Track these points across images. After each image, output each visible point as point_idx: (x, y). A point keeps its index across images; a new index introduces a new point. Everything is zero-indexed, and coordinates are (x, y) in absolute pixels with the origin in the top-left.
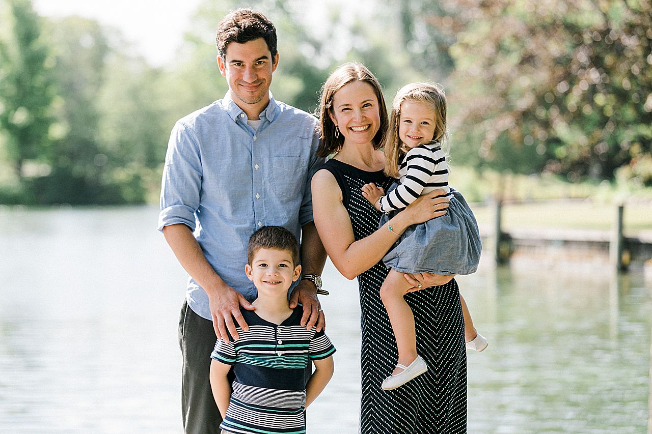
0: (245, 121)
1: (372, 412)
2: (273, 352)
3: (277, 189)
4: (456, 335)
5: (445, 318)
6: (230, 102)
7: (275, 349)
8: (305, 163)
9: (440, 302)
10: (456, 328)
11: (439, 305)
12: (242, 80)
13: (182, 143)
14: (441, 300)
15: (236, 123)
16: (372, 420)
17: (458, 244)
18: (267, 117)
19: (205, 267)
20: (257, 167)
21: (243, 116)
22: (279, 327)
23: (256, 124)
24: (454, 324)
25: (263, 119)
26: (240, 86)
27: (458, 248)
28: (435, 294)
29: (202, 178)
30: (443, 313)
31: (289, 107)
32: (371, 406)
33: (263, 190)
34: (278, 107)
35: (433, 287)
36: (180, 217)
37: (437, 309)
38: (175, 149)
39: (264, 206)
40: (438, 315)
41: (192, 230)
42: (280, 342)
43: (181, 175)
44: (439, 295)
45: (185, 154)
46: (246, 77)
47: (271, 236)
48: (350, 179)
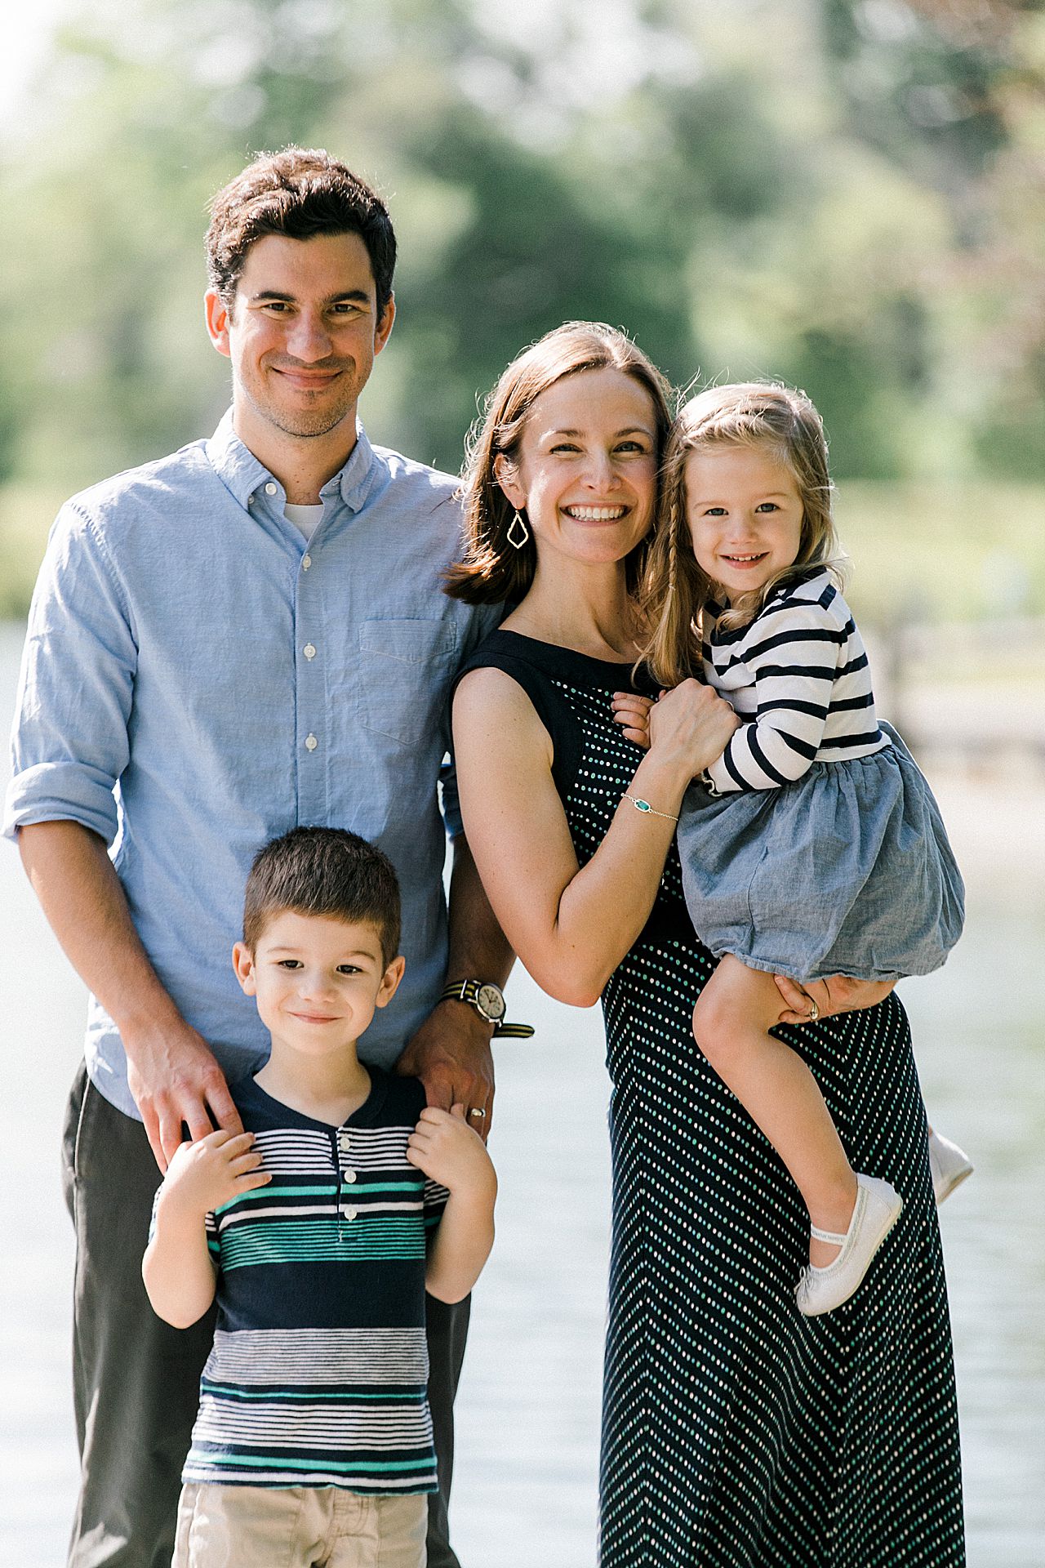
0: (278, 507)
1: (647, 1403)
2: (330, 1209)
3: (372, 721)
4: (908, 1161)
5: (874, 1109)
6: (234, 446)
7: (335, 1200)
8: (458, 640)
9: (862, 1060)
10: (906, 1140)
11: (859, 1069)
12: (282, 355)
13: (73, 571)
14: (864, 1054)
15: (250, 512)
16: (647, 1428)
17: (921, 886)
18: (345, 497)
19: (130, 958)
20: (309, 651)
21: (272, 489)
22: (342, 1132)
23: (310, 517)
24: (900, 1129)
25: (330, 504)
26: (273, 375)
27: (921, 896)
28: (847, 1038)
29: (134, 679)
30: (869, 1095)
31: (414, 467)
32: (646, 1382)
33: (328, 725)
34: (383, 464)
35: (843, 1016)
36: (62, 800)
37: (853, 1082)
38: (53, 596)
39: (327, 775)
40: (855, 1102)
41: (103, 842)
42: (350, 1176)
43: (70, 669)
44: (858, 1041)
45: (80, 605)
46: (299, 344)
47: (322, 876)
48: (573, 691)
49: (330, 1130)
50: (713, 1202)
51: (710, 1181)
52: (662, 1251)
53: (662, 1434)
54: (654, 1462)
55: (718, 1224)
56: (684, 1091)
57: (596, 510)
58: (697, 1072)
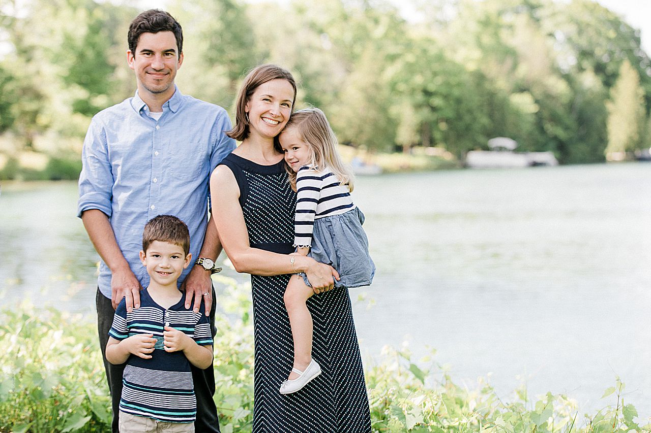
2: (161, 333)
7: (162, 331)
18: (171, 108)
20: (157, 153)
22: (167, 311)
25: (166, 110)
36: (94, 203)
48: (249, 174)
49: (164, 310)
50: (277, 333)
51: (276, 327)
52: (264, 348)
53: (267, 402)
54: (265, 411)
55: (279, 340)
56: (267, 300)
57: (272, 121)
58: (270, 294)
